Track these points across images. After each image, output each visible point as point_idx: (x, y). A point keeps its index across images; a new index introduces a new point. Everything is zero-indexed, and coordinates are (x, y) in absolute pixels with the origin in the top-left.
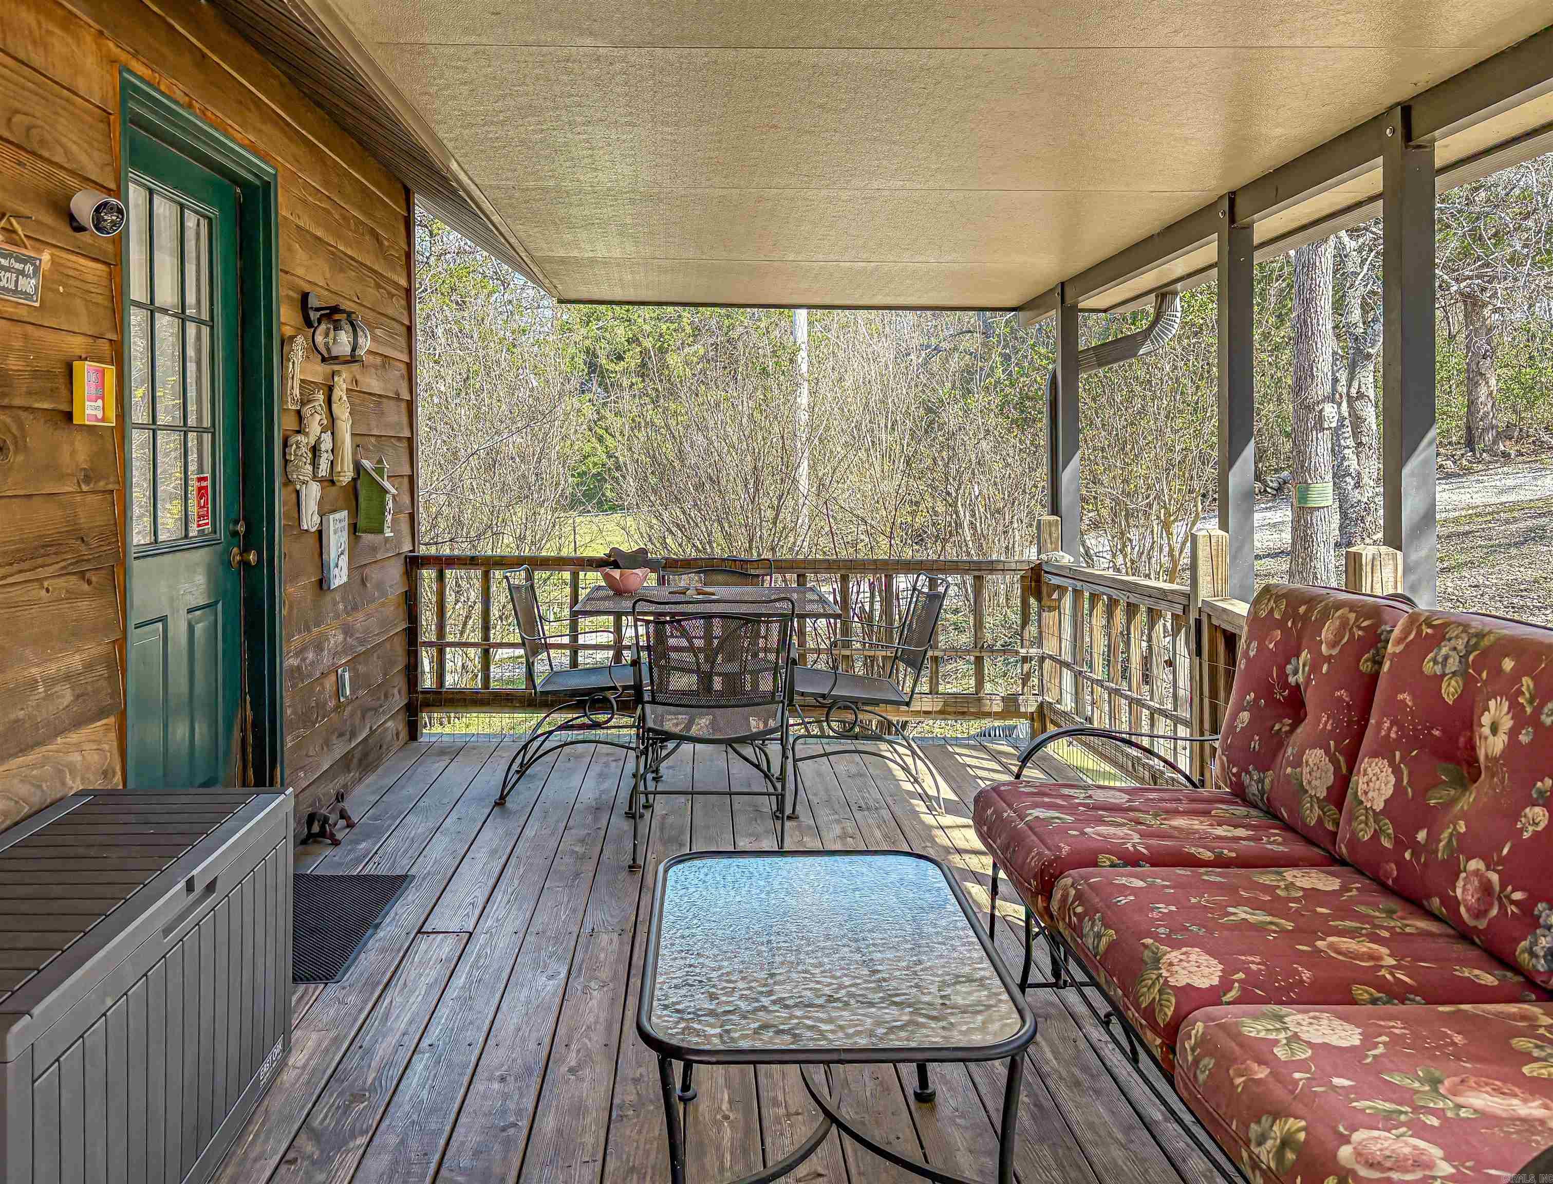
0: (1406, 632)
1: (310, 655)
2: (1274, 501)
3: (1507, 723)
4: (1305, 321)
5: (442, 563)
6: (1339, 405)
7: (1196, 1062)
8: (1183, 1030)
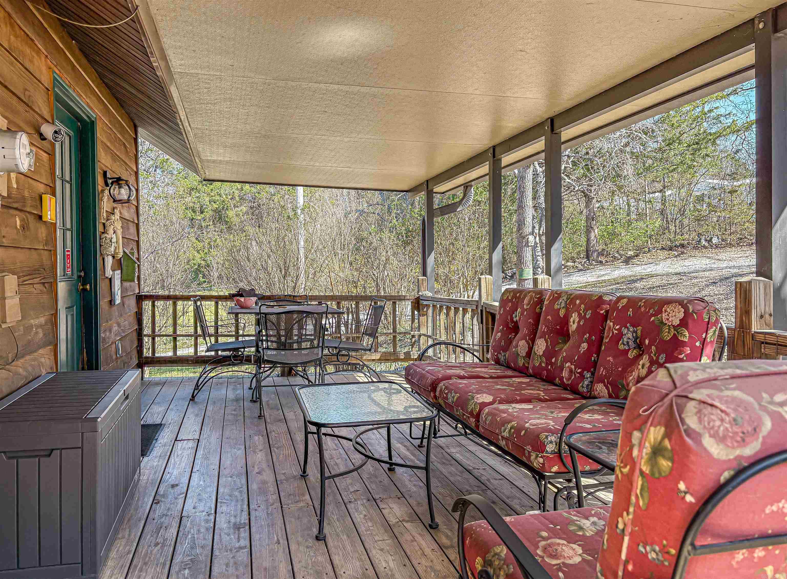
0: (550, 297)
1: (108, 334)
2: (509, 281)
3: (577, 320)
4: (522, 201)
5: (154, 298)
6: (535, 238)
7: (486, 419)
8: (482, 412)
